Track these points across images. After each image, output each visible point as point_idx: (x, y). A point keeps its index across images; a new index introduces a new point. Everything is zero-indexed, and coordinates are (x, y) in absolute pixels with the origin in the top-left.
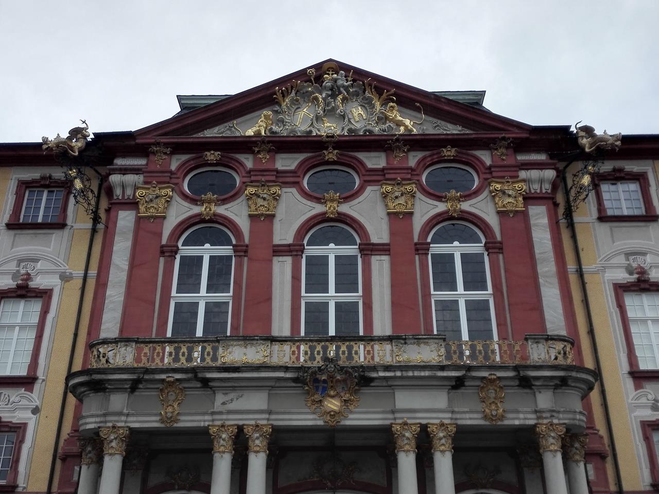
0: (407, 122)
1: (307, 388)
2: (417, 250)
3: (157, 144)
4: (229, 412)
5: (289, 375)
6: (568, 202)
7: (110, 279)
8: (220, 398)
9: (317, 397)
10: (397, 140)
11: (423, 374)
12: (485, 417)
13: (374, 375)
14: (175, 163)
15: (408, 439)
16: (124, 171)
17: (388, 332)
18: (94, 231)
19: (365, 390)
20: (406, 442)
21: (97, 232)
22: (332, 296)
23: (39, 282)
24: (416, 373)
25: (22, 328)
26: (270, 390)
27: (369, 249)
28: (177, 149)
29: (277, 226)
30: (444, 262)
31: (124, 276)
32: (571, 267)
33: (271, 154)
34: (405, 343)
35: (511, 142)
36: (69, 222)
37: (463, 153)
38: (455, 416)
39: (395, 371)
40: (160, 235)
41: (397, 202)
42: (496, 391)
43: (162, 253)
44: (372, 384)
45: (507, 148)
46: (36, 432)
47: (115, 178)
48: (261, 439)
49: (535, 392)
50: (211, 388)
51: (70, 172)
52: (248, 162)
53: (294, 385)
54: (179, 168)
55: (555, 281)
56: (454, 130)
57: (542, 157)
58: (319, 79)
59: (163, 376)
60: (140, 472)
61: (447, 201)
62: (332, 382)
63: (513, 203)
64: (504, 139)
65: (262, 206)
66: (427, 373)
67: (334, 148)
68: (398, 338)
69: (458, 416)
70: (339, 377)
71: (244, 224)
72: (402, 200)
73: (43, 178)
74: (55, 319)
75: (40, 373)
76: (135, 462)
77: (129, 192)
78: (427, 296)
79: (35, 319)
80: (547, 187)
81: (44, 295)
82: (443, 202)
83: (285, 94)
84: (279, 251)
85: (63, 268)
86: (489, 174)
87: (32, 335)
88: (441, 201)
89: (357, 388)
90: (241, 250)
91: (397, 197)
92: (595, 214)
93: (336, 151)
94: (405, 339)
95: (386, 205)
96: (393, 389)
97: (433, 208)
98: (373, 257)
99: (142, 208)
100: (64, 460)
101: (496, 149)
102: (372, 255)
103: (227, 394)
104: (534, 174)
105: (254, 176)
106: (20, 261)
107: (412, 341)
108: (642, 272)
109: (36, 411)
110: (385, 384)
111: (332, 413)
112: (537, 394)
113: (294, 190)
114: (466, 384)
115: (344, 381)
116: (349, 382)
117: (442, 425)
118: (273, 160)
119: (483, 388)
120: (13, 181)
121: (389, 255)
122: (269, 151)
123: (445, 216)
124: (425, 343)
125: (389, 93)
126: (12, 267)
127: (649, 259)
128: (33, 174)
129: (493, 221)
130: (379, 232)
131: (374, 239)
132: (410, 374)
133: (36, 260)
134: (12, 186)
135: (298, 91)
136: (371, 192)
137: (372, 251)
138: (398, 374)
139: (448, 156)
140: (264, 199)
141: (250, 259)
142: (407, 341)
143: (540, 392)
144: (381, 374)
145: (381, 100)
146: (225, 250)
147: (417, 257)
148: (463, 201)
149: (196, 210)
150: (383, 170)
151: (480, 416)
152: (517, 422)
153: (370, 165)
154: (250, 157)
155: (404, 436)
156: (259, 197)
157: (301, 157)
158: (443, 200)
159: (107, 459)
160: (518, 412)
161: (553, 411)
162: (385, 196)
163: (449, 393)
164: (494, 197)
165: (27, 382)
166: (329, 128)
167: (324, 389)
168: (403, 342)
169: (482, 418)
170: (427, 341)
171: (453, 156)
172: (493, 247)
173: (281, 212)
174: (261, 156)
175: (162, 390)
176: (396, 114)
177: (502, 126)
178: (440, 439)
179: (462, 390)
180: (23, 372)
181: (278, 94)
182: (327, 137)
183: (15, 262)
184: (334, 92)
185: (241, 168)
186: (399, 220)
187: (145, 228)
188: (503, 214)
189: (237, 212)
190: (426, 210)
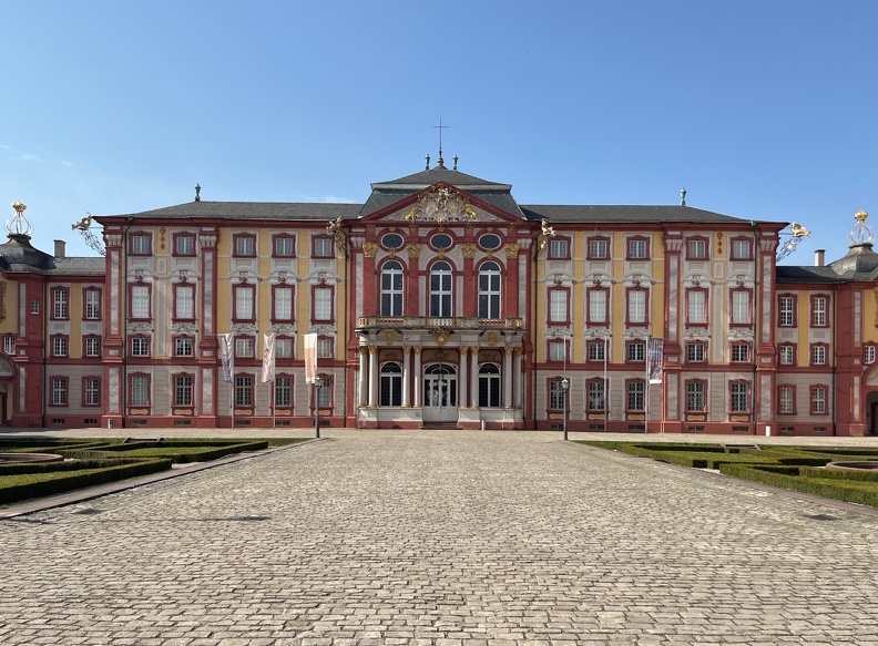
0: (474, 214)
2: (474, 273)
3: (370, 224)
7: (356, 284)
14: (378, 230)
16: (357, 235)
18: (346, 260)
21: (348, 262)
22: (441, 293)
23: (329, 282)
25: (325, 300)
28: (378, 225)
29: (420, 263)
30: (484, 278)
36: (336, 256)
40: (374, 265)
41: (468, 253)
43: (375, 273)
46: (337, 340)
47: (353, 238)
54: (379, 234)
55: (525, 288)
56: (493, 218)
57: (527, 232)
63: (513, 254)
65: (414, 253)
71: (407, 261)
73: (322, 235)
74: (337, 297)
75: (335, 319)
77: (359, 245)
78: (476, 292)
79: (330, 296)
80: (528, 246)
81: (332, 287)
84: (421, 274)
85: (337, 276)
86: (505, 240)
87: (330, 304)
88: (485, 252)
90: (406, 272)
92: (546, 257)
95: (463, 254)
97: (482, 256)
98: (457, 277)
99: (366, 254)
104: (523, 241)
105: (410, 240)
106: (320, 274)
108: (560, 282)
109: (336, 332)
113: (426, 246)
118: (417, 231)
120: (309, 235)
121: (463, 275)
122: (416, 227)
123: (486, 259)
126: (317, 275)
127: (563, 277)
129: (505, 261)
131: (458, 269)
133: (326, 273)
134: (309, 238)
136: (458, 247)
137: (457, 274)
140: (414, 250)
141: (410, 277)
146: (400, 272)
147: (474, 277)
148: (494, 253)
149: (387, 254)
150: (463, 236)
153: (458, 235)
154: (408, 229)
157: (430, 229)
162: (463, 250)
164: (506, 251)
165: (331, 322)
166: (441, 219)
172: (504, 272)
173: (421, 257)
175: (386, 334)
180: (328, 318)
186: (468, 261)
187: (368, 263)
188: (509, 260)
189: (404, 255)
190: (479, 256)
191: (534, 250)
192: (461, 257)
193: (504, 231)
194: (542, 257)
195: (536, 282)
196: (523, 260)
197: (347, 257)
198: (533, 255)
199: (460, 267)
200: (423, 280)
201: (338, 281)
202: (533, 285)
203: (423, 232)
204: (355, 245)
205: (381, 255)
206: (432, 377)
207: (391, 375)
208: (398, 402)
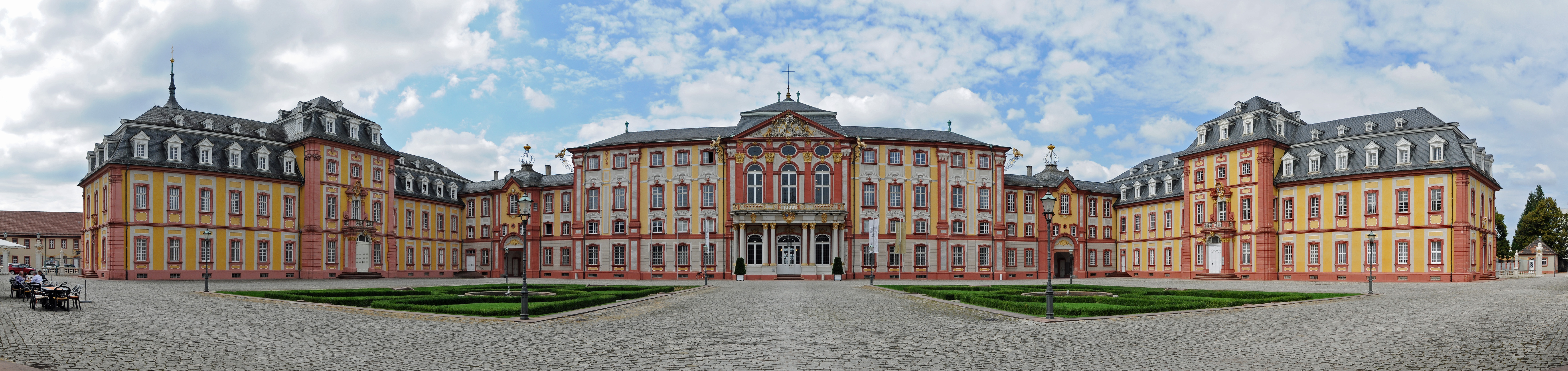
0: (811, 131)
2: (812, 173)
3: (737, 135)
7: (730, 180)
14: (744, 145)
17: (803, 198)
18: (724, 165)
20: (805, 226)
23: (712, 181)
25: (710, 194)
27: (799, 173)
28: (745, 141)
29: (774, 165)
30: (819, 178)
31: (734, 180)
36: (717, 163)
38: (816, 221)
40: (742, 169)
43: (743, 174)
47: (728, 151)
51: (715, 147)
54: (746, 147)
55: (847, 183)
56: (824, 134)
57: (848, 145)
59: (752, 213)
63: (838, 160)
71: (765, 165)
73: (707, 149)
75: (717, 205)
77: (732, 155)
78: (814, 187)
80: (848, 155)
84: (775, 173)
85: (717, 177)
86: (833, 150)
87: (713, 196)
88: (819, 158)
90: (764, 173)
91: (807, 157)
92: (861, 162)
95: (804, 160)
97: (817, 160)
99: (737, 160)
104: (845, 150)
105: (767, 150)
106: (706, 175)
108: (870, 180)
113: (778, 154)
114: (820, 215)
121: (804, 175)
123: (820, 163)
126: (704, 177)
129: (832, 165)
133: (710, 175)
134: (699, 152)
136: (800, 155)
140: (770, 157)
141: (767, 176)
149: (751, 160)
150: (804, 148)
154: (765, 143)
157: (780, 143)
162: (804, 157)
164: (834, 158)
165: (714, 208)
166: (788, 133)
172: (832, 173)
173: (775, 161)
177: (837, 135)
178: (812, 226)
180: (712, 205)
186: (807, 164)
187: (738, 166)
188: (835, 163)
190: (815, 161)
191: (852, 157)
192: (803, 162)
193: (832, 144)
194: (858, 162)
195: (854, 179)
196: (845, 163)
197: (724, 163)
198: (852, 161)
199: (802, 169)
200: (776, 178)
201: (718, 180)
202: (852, 181)
203: (776, 145)
204: (729, 155)
205: (747, 161)
206: (783, 244)
207: (755, 244)
208: (759, 261)
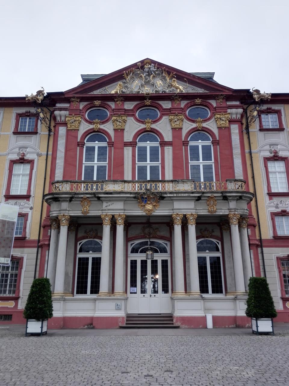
0: (181, 87)
1: (139, 201)
2: (184, 144)
3: (74, 97)
4: (109, 210)
5: (132, 196)
6: (247, 123)
7: (57, 156)
8: (105, 204)
9: (143, 204)
10: (176, 96)
11: (185, 195)
12: (209, 212)
13: (165, 195)
14: (82, 105)
15: (178, 220)
16: (61, 109)
17: (171, 179)
18: (49, 135)
19: (162, 201)
20: (178, 221)
21: (50, 136)
22: (148, 163)
23: (28, 157)
24: (182, 195)
25: (23, 175)
26: (124, 201)
27: (164, 144)
28: (82, 99)
29: (125, 134)
30: (195, 149)
31: (63, 155)
32: (247, 150)
33: (122, 102)
34: (178, 183)
35: (225, 96)
36: (39, 131)
37: (204, 101)
38: (197, 211)
39: (174, 194)
40: (77, 137)
41: (176, 123)
42: (213, 201)
43: (78, 145)
44: (165, 199)
45: (223, 99)
46: (32, 217)
47: (57, 113)
48: (121, 220)
49: (229, 202)
50: (101, 200)
51: (38, 110)
52: (113, 105)
53: (134, 199)
54: (83, 108)
55: (240, 156)
56: (200, 91)
57: (237, 103)
58: (142, 68)
59: (82, 196)
60: (74, 232)
61: (196, 123)
62: (149, 198)
63: (224, 123)
64: (222, 95)
65: (119, 125)
66: (186, 195)
67: (149, 99)
68: (175, 181)
69: (198, 211)
70: (151, 197)
71: (112, 133)
72: (178, 123)
73: (27, 112)
74: (36, 172)
75: (32, 194)
76: (72, 228)
77: (63, 119)
78: (187, 163)
79: (28, 172)
80: (239, 116)
81: (31, 162)
82: (195, 123)
83: (128, 75)
84: (127, 144)
85: (38, 151)
86: (215, 110)
87: (27, 178)
88: (194, 123)
89: (158, 200)
90: (111, 144)
91: (175, 121)
92: (258, 128)
93: (150, 101)
94: (178, 181)
95: (171, 125)
96: (173, 201)
97: (191, 126)
98: (165, 147)
99: (69, 126)
100: (44, 227)
101: (218, 100)
102: (165, 146)
103: (107, 203)
104: (234, 111)
105: (115, 112)
106: (20, 148)
107: (181, 182)
108: (276, 152)
109: (31, 208)
110: (170, 199)
111: (149, 210)
112: (230, 202)
113: (132, 118)
114: (202, 199)
115: (154, 198)
116: (155, 198)
117: (192, 214)
118: (123, 104)
119: (208, 200)
120: (14, 113)
121: (172, 146)
122: (121, 101)
123: (196, 129)
124: (186, 183)
125: (173, 74)
126: (17, 150)
127: (279, 147)
128: (22, 110)
129: (216, 131)
130: (168, 136)
131: (166, 140)
132: (180, 195)
133: (27, 148)
134: (14, 116)
135: (133, 73)
136: (165, 119)
137: (165, 144)
138: (175, 195)
139: (198, 103)
140: (120, 122)
141: (114, 148)
142: (179, 182)
143: (231, 202)
144: (168, 195)
145: (169, 77)
146: (104, 144)
147: (183, 147)
148: (203, 123)
149: (92, 126)
150: (170, 109)
151: (207, 211)
152: (221, 213)
153: (164, 107)
154: (113, 103)
155: (177, 219)
156: (118, 121)
157: (135, 103)
158: (195, 122)
159: (61, 227)
160: (222, 209)
161: (236, 209)
162: (171, 121)
163: (195, 202)
164: (216, 121)
165: (27, 197)
166: (147, 90)
167: (146, 201)
168: (177, 182)
169: (207, 212)
170: (187, 182)
171: (200, 103)
172: (215, 143)
173: (127, 128)
174: (118, 103)
175: (82, 201)
176: (176, 83)
177: (221, 89)
178: (191, 220)
179: (200, 201)
180: (25, 193)
181: (125, 74)
182: (146, 94)
183: (18, 148)
184: (149, 73)
185: (110, 108)
186: (176, 131)
187: (71, 133)
189: (109, 127)
190: (187, 126)
191: (244, 121)
192: (169, 128)
193: (214, 103)
194: (254, 128)
196: (235, 129)
197: (50, 131)
198: (244, 126)
200: (128, 152)
201: (39, 155)
202: (248, 155)
203: (129, 106)
204: (58, 119)
205: (84, 127)
206: (139, 257)
207: (90, 255)
208: (95, 289)
